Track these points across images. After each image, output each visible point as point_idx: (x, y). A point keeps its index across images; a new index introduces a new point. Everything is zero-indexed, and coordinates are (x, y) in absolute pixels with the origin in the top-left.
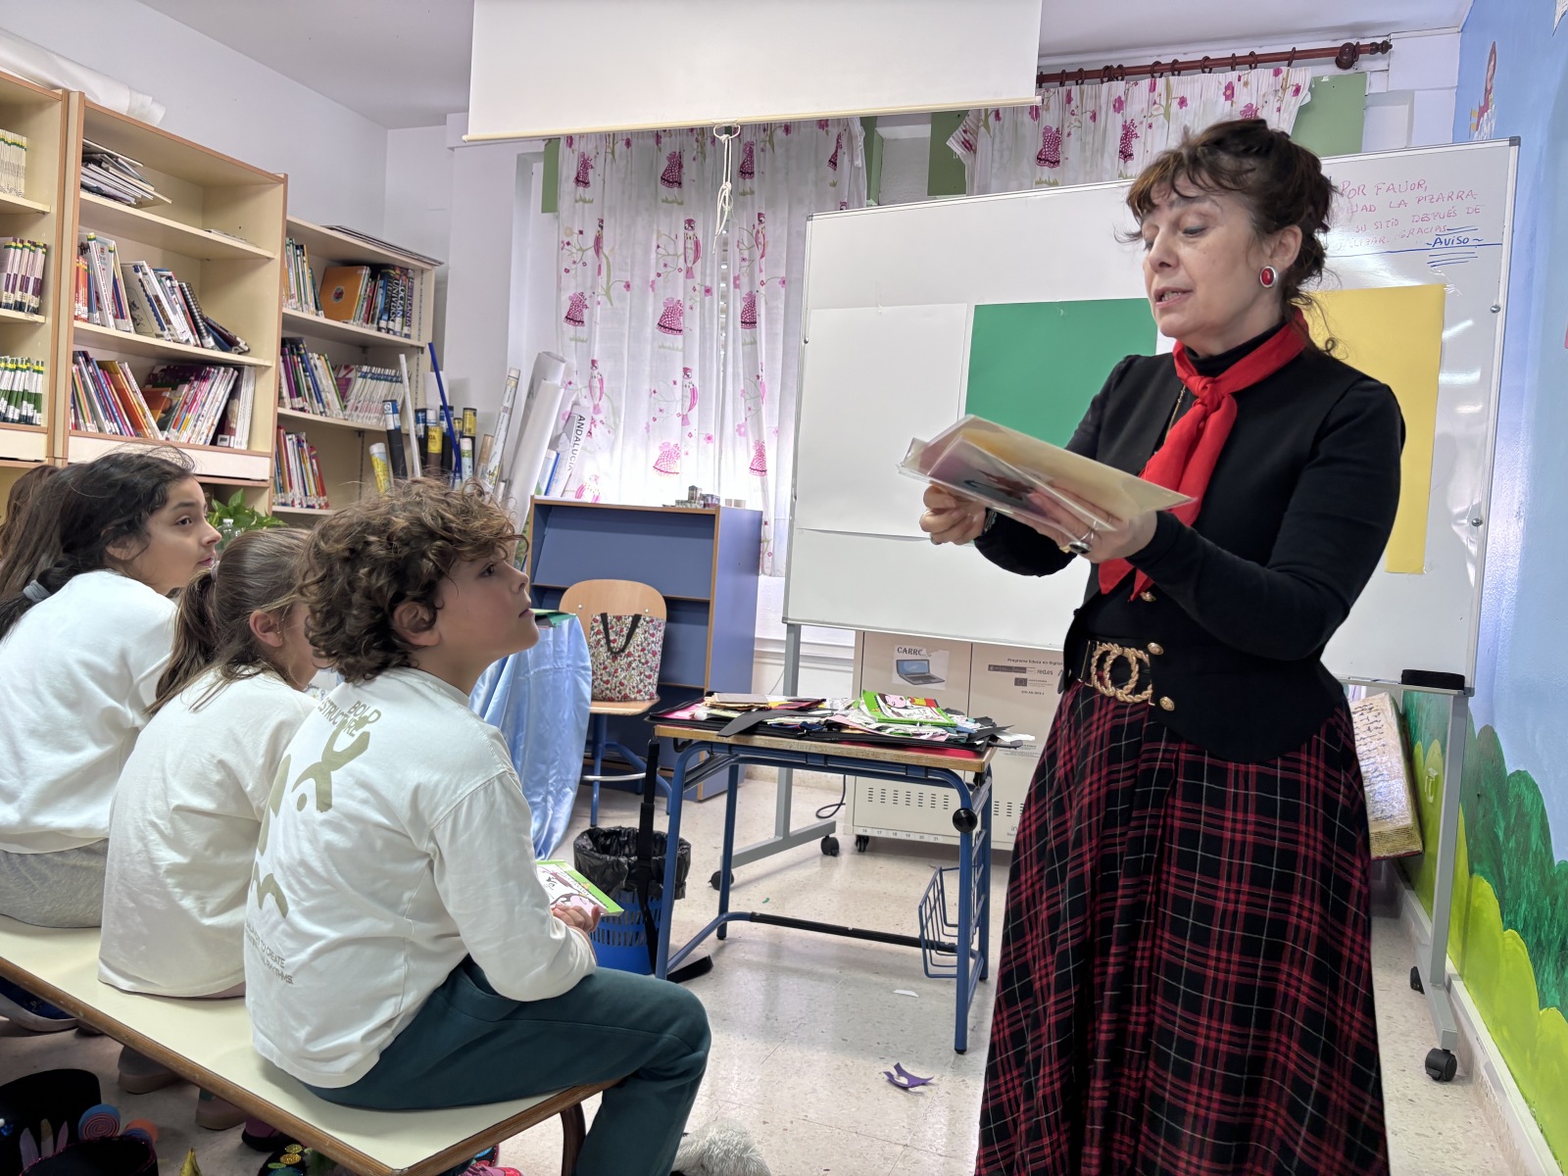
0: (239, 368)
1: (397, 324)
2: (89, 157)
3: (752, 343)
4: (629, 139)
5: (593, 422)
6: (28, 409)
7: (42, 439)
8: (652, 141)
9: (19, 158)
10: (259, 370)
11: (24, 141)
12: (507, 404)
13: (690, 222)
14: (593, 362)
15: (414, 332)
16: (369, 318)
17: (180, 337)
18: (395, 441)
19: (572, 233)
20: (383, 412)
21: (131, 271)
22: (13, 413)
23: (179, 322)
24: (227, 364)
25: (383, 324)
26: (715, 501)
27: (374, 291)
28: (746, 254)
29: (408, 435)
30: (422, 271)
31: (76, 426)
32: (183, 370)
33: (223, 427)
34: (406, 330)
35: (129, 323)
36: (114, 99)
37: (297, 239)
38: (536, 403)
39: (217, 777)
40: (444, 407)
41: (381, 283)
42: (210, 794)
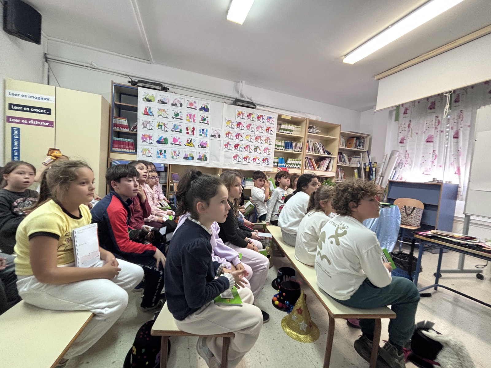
0: (331, 158)
1: (361, 148)
2: (310, 128)
4: (419, 101)
5: (406, 164)
6: (299, 166)
7: (301, 170)
8: (426, 101)
9: (300, 129)
10: (334, 158)
11: (300, 127)
12: (384, 161)
13: (437, 117)
14: (406, 151)
15: (364, 149)
16: (355, 147)
17: (322, 153)
18: (359, 169)
19: (402, 125)
20: (357, 164)
21: (314, 144)
22: (297, 167)
23: (321, 151)
24: (329, 157)
25: (358, 148)
26: (441, 181)
27: (357, 142)
28: (456, 121)
29: (361, 168)
30: (367, 137)
31: (305, 168)
32: (322, 159)
33: (328, 168)
34: (363, 148)
35: (314, 152)
36: (313, 118)
37: (342, 134)
38: (391, 160)
39: (312, 228)
40: (370, 162)
41: (358, 140)
42: (310, 231)
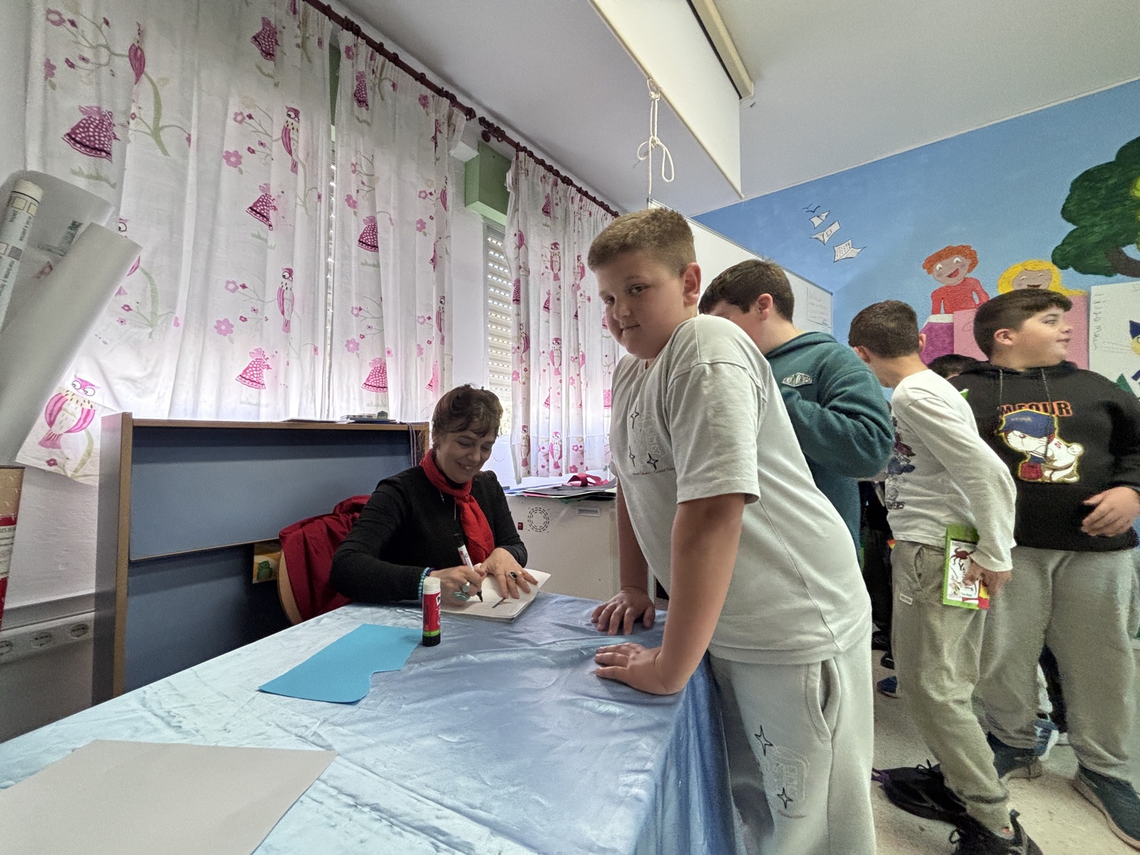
3: (374, 266)
